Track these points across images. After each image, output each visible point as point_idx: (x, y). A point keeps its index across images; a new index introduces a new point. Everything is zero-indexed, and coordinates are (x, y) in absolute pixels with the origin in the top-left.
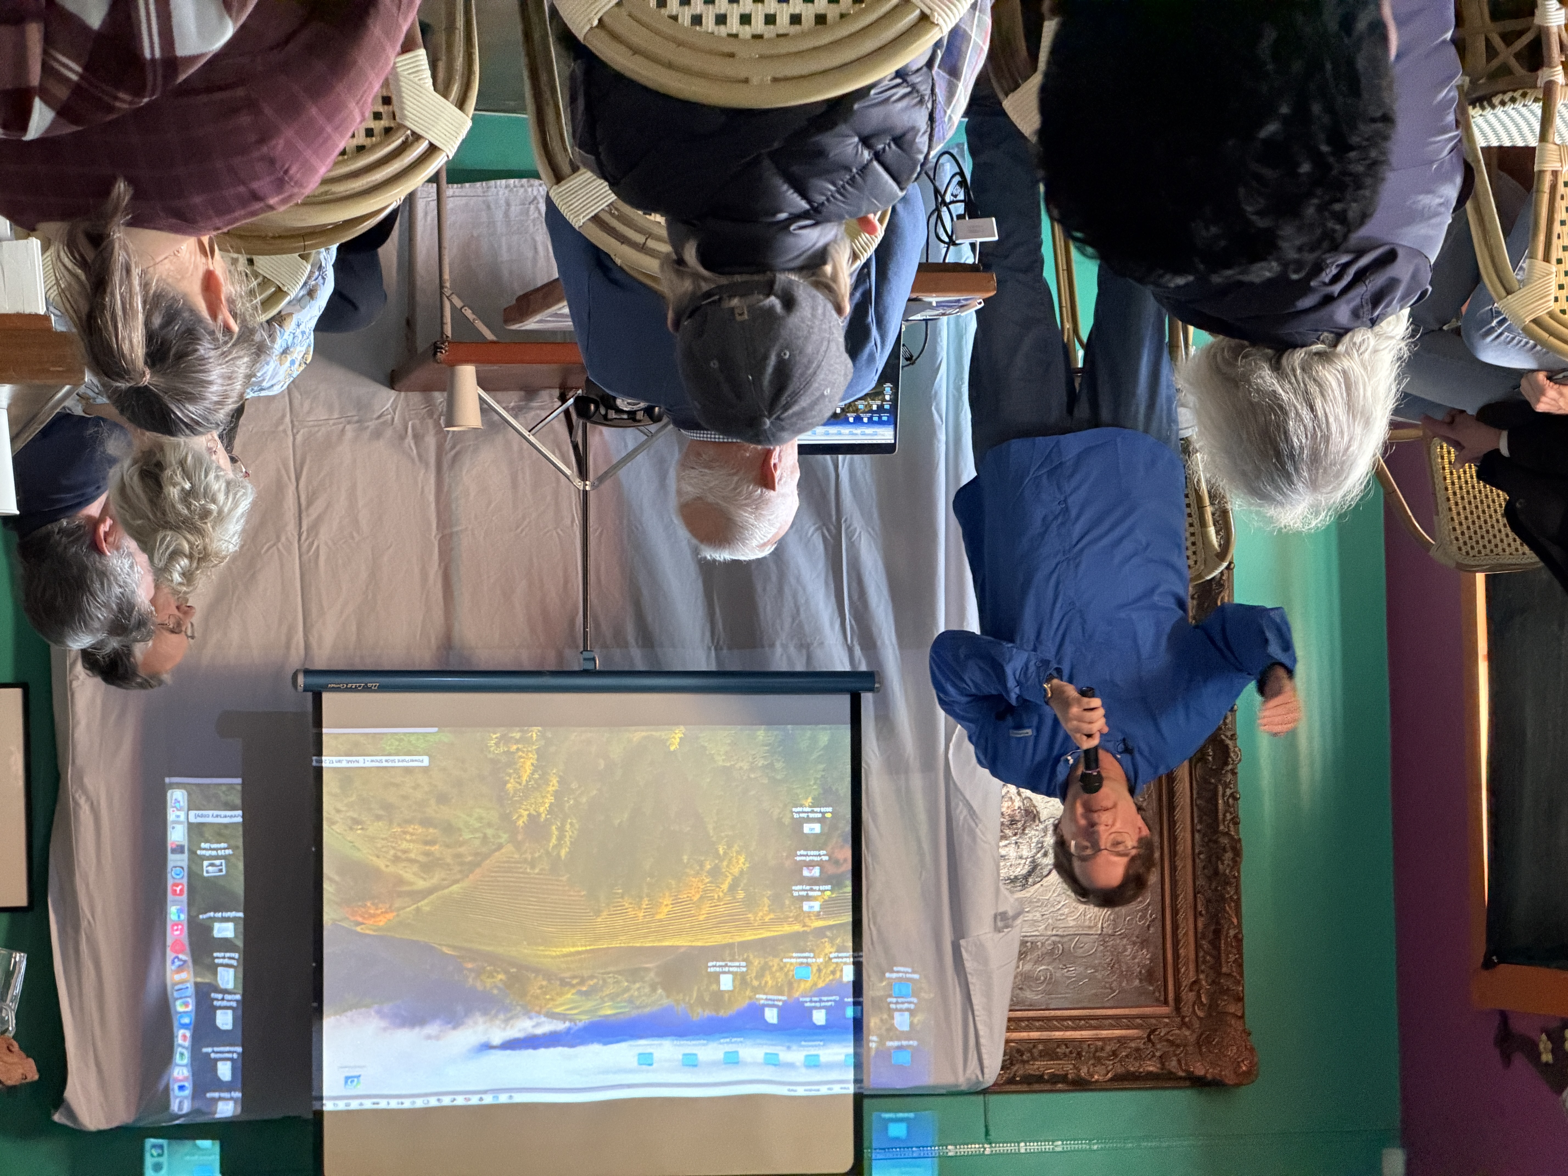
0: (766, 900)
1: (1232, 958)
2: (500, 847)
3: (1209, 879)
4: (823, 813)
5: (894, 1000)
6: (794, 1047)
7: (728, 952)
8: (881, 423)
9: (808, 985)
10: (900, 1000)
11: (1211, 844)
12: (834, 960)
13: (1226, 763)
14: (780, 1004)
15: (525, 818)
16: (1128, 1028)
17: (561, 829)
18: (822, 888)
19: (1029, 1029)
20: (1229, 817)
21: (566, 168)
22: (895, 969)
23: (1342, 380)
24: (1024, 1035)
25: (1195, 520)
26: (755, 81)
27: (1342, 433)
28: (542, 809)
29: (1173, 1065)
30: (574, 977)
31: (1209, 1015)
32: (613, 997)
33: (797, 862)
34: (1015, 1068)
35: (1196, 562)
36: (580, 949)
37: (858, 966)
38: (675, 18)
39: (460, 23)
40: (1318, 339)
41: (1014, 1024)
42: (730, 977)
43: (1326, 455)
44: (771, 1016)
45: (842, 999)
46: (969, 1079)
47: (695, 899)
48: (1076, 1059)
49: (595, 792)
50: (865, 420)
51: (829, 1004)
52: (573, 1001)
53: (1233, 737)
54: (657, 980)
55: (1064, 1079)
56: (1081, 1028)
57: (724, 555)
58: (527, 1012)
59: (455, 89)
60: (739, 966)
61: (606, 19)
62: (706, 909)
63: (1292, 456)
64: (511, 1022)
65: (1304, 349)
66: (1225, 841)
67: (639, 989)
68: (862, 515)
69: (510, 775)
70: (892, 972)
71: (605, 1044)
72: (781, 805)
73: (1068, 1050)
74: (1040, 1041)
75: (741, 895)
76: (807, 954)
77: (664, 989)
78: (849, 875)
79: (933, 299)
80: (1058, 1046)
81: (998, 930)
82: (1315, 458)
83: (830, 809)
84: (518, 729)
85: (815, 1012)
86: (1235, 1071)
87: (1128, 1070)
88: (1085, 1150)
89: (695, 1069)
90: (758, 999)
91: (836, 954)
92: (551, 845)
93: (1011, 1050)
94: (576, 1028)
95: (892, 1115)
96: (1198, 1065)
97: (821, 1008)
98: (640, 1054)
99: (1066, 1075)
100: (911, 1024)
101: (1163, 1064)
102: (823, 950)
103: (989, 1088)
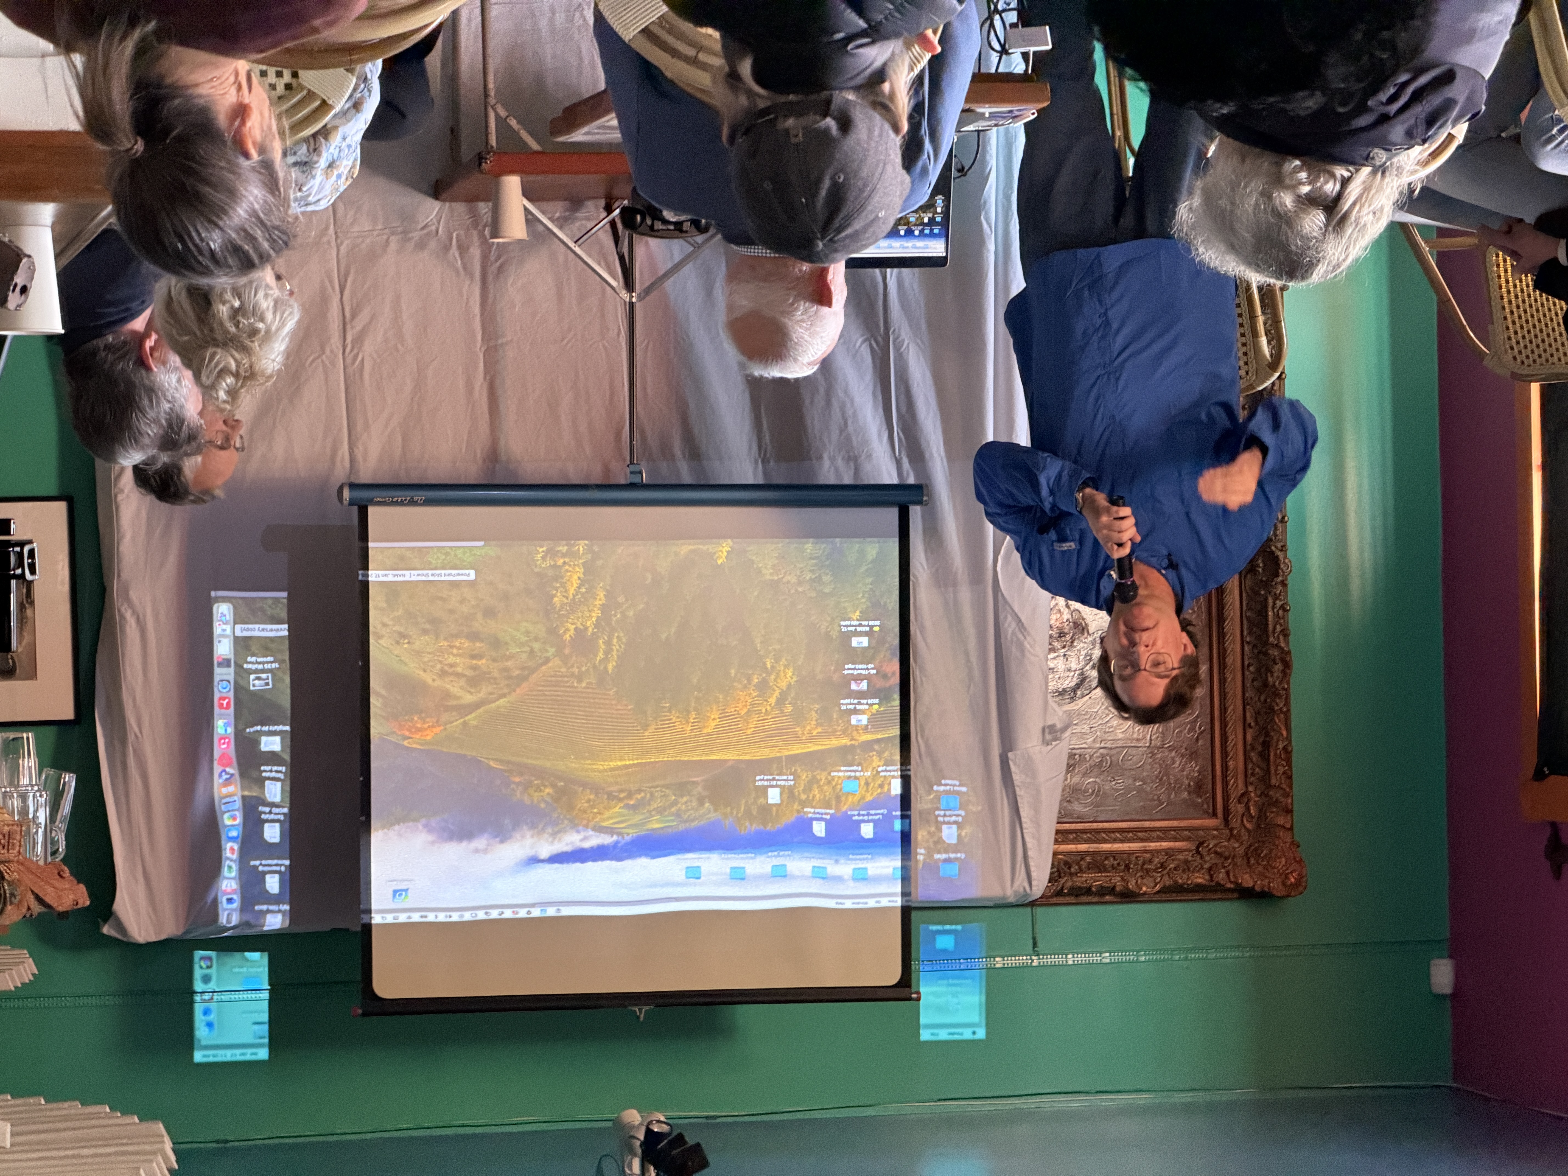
0: (813, 713)
1: (1281, 770)
2: (547, 661)
3: (1259, 691)
4: (872, 627)
5: (942, 813)
6: (842, 861)
7: (775, 766)
8: (932, 235)
9: (856, 798)
10: (948, 813)
11: (1261, 656)
12: (882, 774)
13: (1277, 576)
14: (828, 817)
15: (572, 632)
16: (1175, 839)
17: (608, 643)
18: (870, 701)
19: (1076, 841)
20: (1278, 628)
22: (943, 782)
24: (1072, 847)
25: (1247, 329)
28: (588, 623)
29: (1221, 876)
30: (622, 791)
31: (1258, 826)
32: (660, 811)
33: (845, 676)
34: (1063, 881)
35: (1247, 373)
36: (627, 763)
37: (906, 780)
41: (1062, 836)
42: (777, 791)
44: (819, 829)
45: (890, 812)
46: (1016, 892)
47: (743, 713)
48: (1123, 871)
49: (642, 606)
50: (917, 233)
51: (877, 817)
52: (621, 815)
53: (1283, 548)
54: (705, 793)
55: (1112, 891)
56: (1129, 841)
57: (775, 372)
58: (574, 826)
60: (786, 780)
62: (754, 722)
64: (559, 835)
66: (1275, 652)
67: (686, 803)
68: (911, 327)
69: (556, 589)
70: (941, 784)
71: (653, 857)
72: (829, 619)
73: (1116, 863)
74: (1087, 853)
75: (789, 709)
76: (855, 768)
77: (711, 802)
78: (897, 689)
79: (986, 110)
80: (1106, 858)
81: (1046, 743)
83: (878, 623)
84: (564, 542)
85: (862, 825)
86: (1284, 884)
87: (1176, 882)
88: (1133, 962)
89: (743, 882)
90: (805, 813)
91: (884, 768)
92: (598, 658)
93: (1059, 863)
94: (623, 842)
95: (939, 927)
96: (1247, 876)
97: (868, 821)
98: (688, 868)
99: (1114, 887)
100: (959, 836)
101: (1211, 876)
102: (870, 764)
103: (1036, 900)
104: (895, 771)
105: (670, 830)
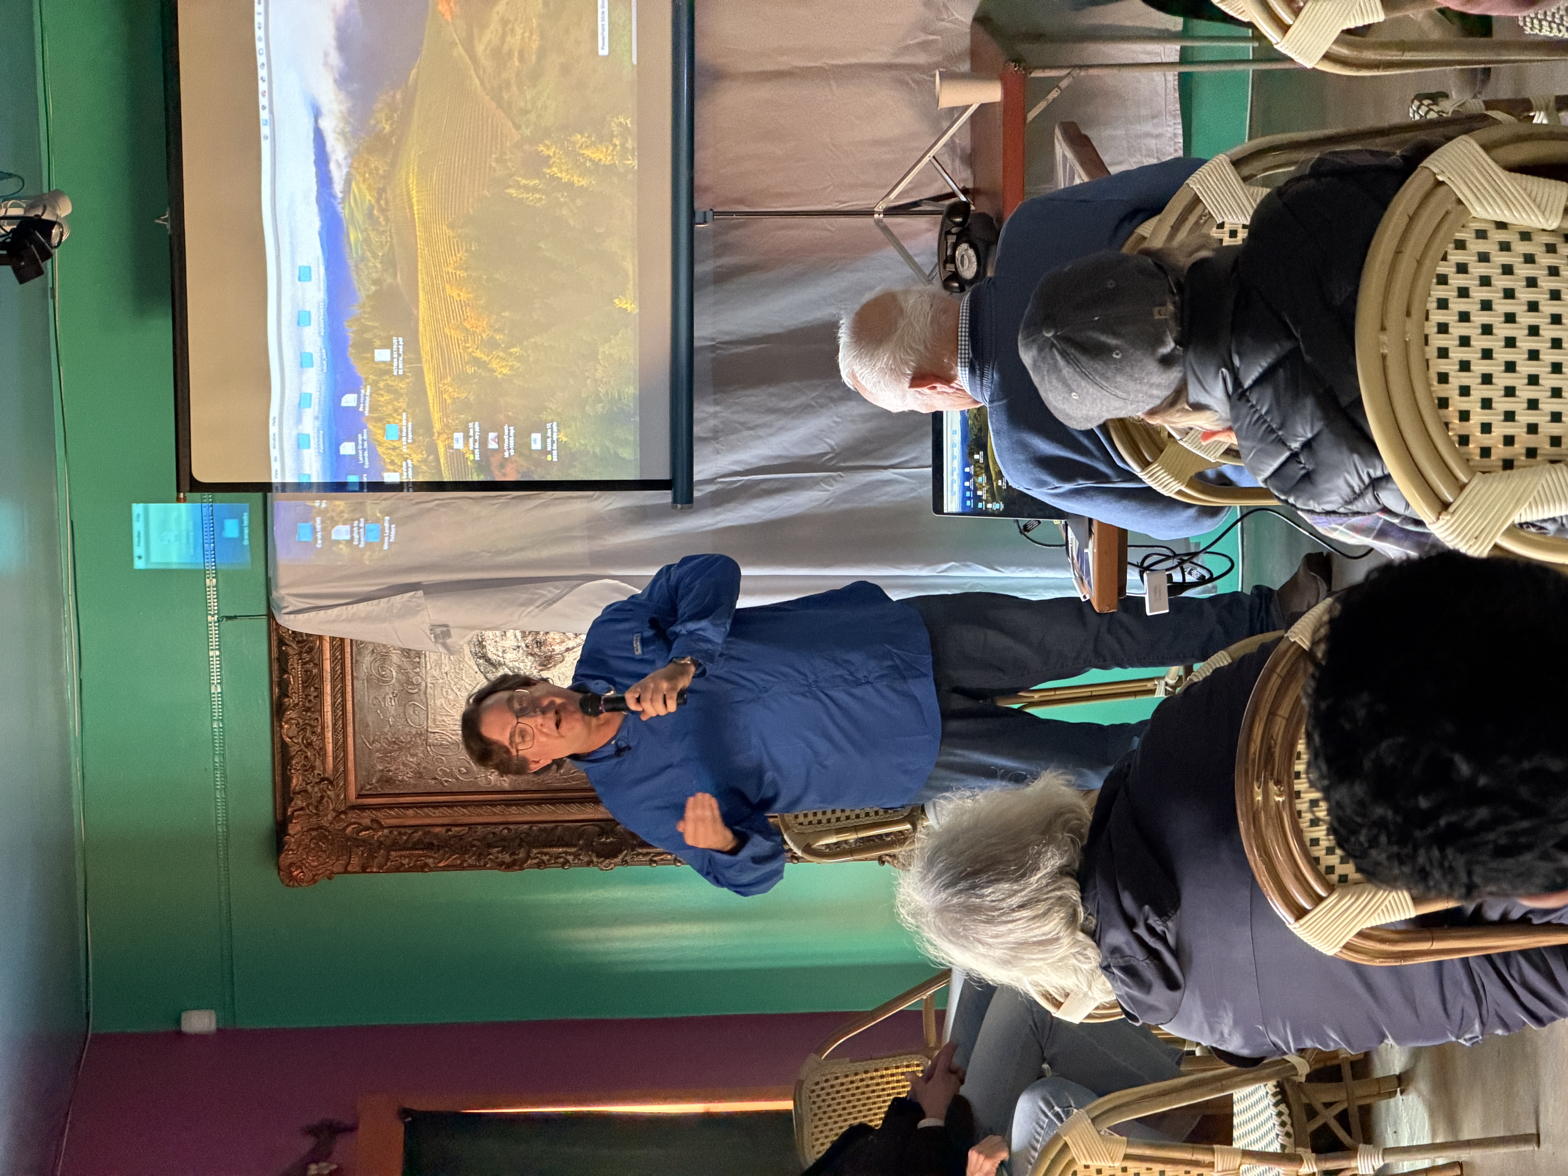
0: (466, 395)
1: (405, 861)
2: (518, 127)
3: (483, 839)
4: (551, 453)
5: (362, 525)
6: (317, 423)
7: (412, 356)
8: (964, 499)
9: (380, 437)
10: (362, 530)
11: (518, 841)
12: (404, 464)
13: (598, 856)
14: (361, 409)
15: (546, 152)
16: (335, 758)
17: (535, 189)
18: (477, 451)
19: (333, 658)
20: (545, 858)
21: (1247, 171)
22: (393, 526)
23: (1049, 936)
24: (327, 654)
25: (844, 823)
26: (1384, 338)
27: (996, 936)
28: (555, 169)
29: (299, 802)
30: (387, 202)
31: (348, 839)
32: (367, 241)
33: (502, 426)
34: (294, 645)
35: (801, 824)
36: (415, 208)
37: (398, 487)
38: (1444, 258)
40: (1090, 914)
41: (338, 644)
42: (388, 359)
43: (975, 920)
44: (349, 400)
45: (366, 471)
46: (283, 598)
47: (465, 324)
48: (303, 706)
49: (572, 223)
50: (967, 484)
51: (361, 459)
52: (363, 201)
53: (625, 862)
54: (384, 286)
55: (284, 694)
56: (334, 711)
57: (844, 337)
58: (351, 155)
59: (1344, 51)
60: (399, 367)
61: (1444, 188)
62: (456, 335)
63: (973, 887)
64: (342, 138)
65: (1080, 900)
66: (522, 854)
67: (375, 267)
68: (845, 493)
69: (589, 137)
70: (390, 523)
71: (320, 234)
72: (559, 410)
73: (312, 698)
74: (321, 670)
75: (470, 370)
76: (410, 436)
77: (376, 292)
78: (489, 479)
79: (1091, 551)
80: (316, 688)
81: (433, 628)
82: (972, 910)
83: (555, 459)
84: (636, 146)
85: (353, 444)
86: (291, 865)
87: (292, 758)
88: (212, 716)
89: (296, 324)
90: (365, 386)
91: (410, 465)
92: (520, 179)
93: (312, 642)
94: (336, 204)
95: (246, 523)
96: (298, 828)
97: (357, 450)
98: (310, 268)
99: (288, 696)
100: (338, 542)
101: (299, 793)
102: (415, 452)
103: (274, 619)
104: (408, 476)
105: (348, 250)
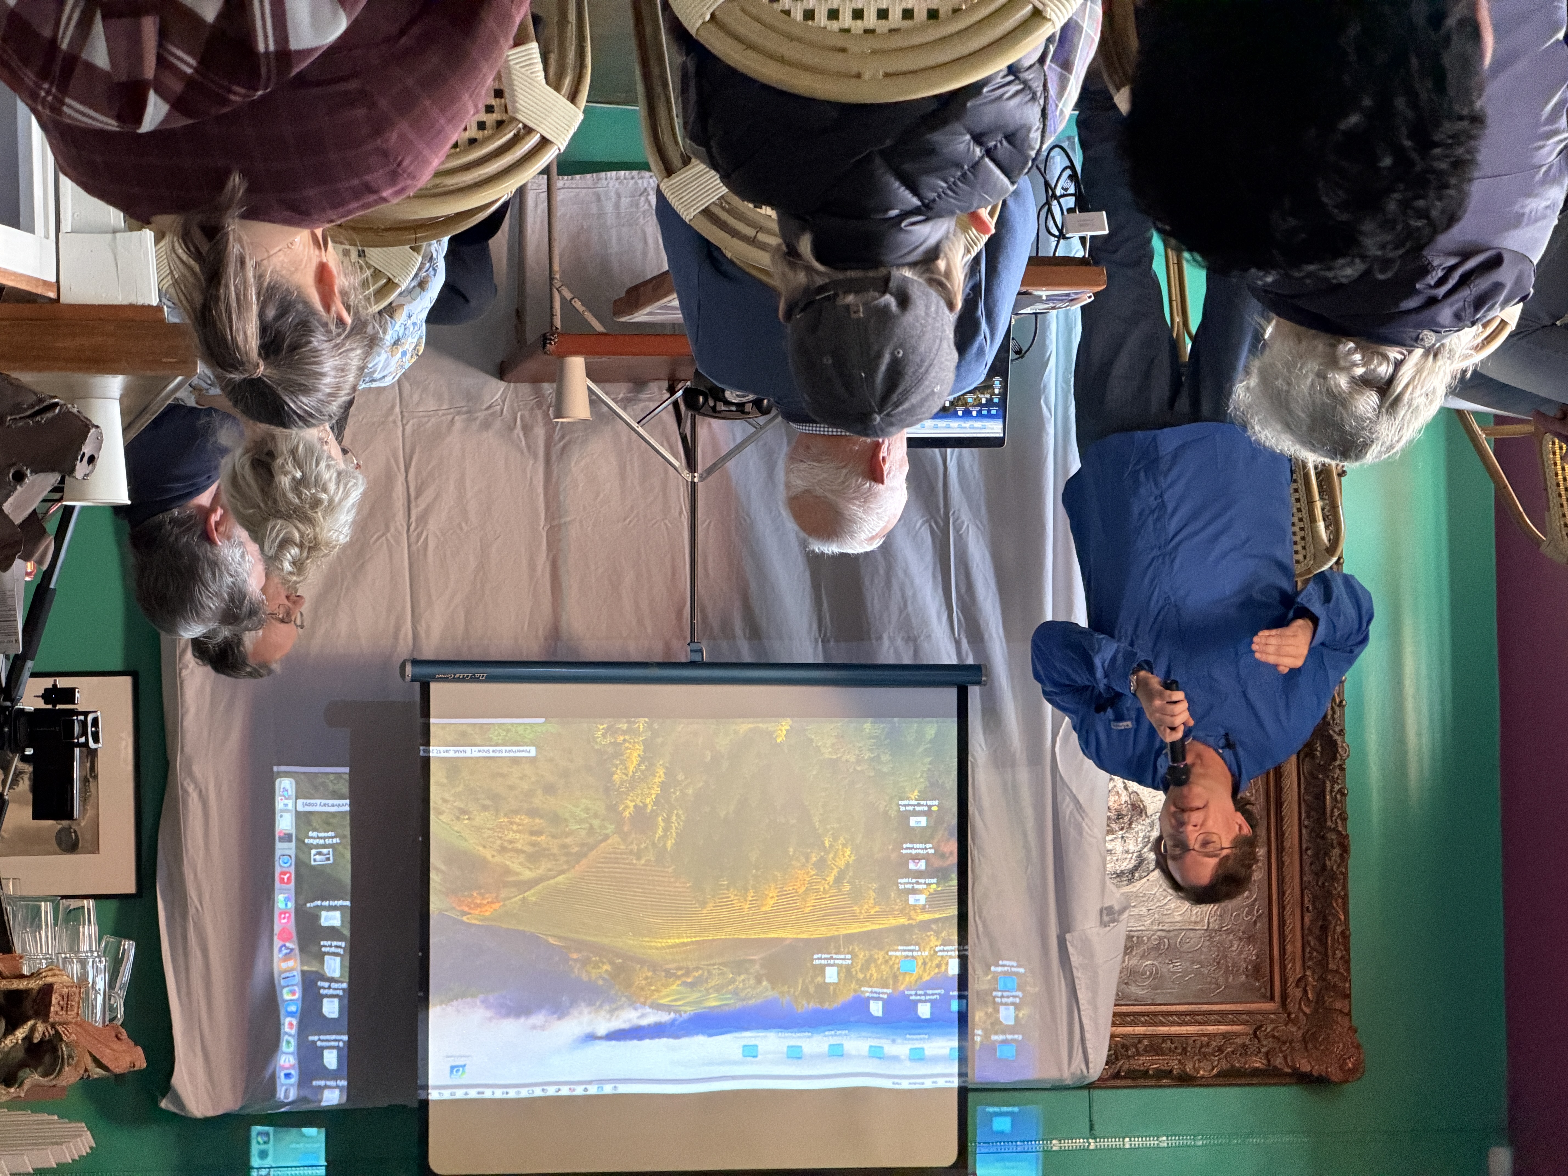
0: (871, 892)
1: (1339, 954)
2: (606, 837)
3: (1317, 875)
4: (930, 807)
5: (999, 994)
6: (899, 1041)
7: (832, 944)
8: (990, 416)
9: (913, 978)
10: (1005, 994)
11: (1319, 841)
12: (940, 954)
13: (1334, 759)
14: (885, 996)
15: (632, 809)
16: (1233, 1023)
17: (667, 821)
18: (928, 881)
19: (1133, 1024)
20: (1336, 813)
21: (676, 161)
22: (1001, 962)
24: (1129, 1030)
25: (1305, 514)
26: (867, 75)
28: (648, 800)
29: (1278, 1061)
30: (680, 968)
31: (1316, 1011)
32: (718, 989)
33: (903, 855)
34: (1120, 1063)
35: (1305, 557)
36: (685, 940)
37: (963, 960)
38: (787, 13)
39: (572, 17)
41: (1119, 1018)
42: (835, 969)
44: (876, 1009)
45: (947, 992)
46: (1073, 1074)
47: (801, 891)
48: (1181, 1054)
49: (701, 784)
50: (974, 414)
51: (934, 997)
52: (679, 992)
53: (1341, 732)
54: (762, 972)
55: (1168, 1074)
56: (1187, 1024)
57: (832, 548)
58: (632, 1004)
59: (567, 82)
60: (843, 959)
61: (717, 13)
62: (811, 901)
64: (617, 1013)
66: (1332, 836)
67: (744, 981)
68: (970, 508)
69: (616, 766)
70: (998, 965)
71: (710, 1035)
72: (887, 798)
73: (1173, 1046)
74: (1145, 1036)
75: (847, 887)
76: (912, 948)
77: (769, 981)
78: (955, 869)
79: (1043, 293)
80: (1164, 1041)
81: (1104, 924)
83: (936, 802)
84: (625, 720)
85: (920, 1005)
86: (1341, 1068)
87: (1233, 1066)
88: (1190, 1146)
89: (800, 1061)
90: (863, 992)
91: (942, 948)
92: (657, 836)
93: (1116, 1045)
94: (681, 1019)
95: (996, 1109)
96: (1304, 1061)
97: (926, 1001)
98: (744, 1046)
99: (1171, 1071)
100: (1016, 1018)
101: (1269, 1061)
102: (928, 944)
103: (1093, 1083)
104: (953, 951)
105: (727, 1008)
